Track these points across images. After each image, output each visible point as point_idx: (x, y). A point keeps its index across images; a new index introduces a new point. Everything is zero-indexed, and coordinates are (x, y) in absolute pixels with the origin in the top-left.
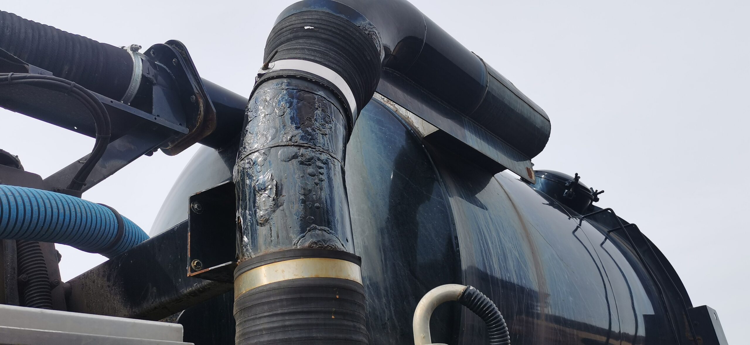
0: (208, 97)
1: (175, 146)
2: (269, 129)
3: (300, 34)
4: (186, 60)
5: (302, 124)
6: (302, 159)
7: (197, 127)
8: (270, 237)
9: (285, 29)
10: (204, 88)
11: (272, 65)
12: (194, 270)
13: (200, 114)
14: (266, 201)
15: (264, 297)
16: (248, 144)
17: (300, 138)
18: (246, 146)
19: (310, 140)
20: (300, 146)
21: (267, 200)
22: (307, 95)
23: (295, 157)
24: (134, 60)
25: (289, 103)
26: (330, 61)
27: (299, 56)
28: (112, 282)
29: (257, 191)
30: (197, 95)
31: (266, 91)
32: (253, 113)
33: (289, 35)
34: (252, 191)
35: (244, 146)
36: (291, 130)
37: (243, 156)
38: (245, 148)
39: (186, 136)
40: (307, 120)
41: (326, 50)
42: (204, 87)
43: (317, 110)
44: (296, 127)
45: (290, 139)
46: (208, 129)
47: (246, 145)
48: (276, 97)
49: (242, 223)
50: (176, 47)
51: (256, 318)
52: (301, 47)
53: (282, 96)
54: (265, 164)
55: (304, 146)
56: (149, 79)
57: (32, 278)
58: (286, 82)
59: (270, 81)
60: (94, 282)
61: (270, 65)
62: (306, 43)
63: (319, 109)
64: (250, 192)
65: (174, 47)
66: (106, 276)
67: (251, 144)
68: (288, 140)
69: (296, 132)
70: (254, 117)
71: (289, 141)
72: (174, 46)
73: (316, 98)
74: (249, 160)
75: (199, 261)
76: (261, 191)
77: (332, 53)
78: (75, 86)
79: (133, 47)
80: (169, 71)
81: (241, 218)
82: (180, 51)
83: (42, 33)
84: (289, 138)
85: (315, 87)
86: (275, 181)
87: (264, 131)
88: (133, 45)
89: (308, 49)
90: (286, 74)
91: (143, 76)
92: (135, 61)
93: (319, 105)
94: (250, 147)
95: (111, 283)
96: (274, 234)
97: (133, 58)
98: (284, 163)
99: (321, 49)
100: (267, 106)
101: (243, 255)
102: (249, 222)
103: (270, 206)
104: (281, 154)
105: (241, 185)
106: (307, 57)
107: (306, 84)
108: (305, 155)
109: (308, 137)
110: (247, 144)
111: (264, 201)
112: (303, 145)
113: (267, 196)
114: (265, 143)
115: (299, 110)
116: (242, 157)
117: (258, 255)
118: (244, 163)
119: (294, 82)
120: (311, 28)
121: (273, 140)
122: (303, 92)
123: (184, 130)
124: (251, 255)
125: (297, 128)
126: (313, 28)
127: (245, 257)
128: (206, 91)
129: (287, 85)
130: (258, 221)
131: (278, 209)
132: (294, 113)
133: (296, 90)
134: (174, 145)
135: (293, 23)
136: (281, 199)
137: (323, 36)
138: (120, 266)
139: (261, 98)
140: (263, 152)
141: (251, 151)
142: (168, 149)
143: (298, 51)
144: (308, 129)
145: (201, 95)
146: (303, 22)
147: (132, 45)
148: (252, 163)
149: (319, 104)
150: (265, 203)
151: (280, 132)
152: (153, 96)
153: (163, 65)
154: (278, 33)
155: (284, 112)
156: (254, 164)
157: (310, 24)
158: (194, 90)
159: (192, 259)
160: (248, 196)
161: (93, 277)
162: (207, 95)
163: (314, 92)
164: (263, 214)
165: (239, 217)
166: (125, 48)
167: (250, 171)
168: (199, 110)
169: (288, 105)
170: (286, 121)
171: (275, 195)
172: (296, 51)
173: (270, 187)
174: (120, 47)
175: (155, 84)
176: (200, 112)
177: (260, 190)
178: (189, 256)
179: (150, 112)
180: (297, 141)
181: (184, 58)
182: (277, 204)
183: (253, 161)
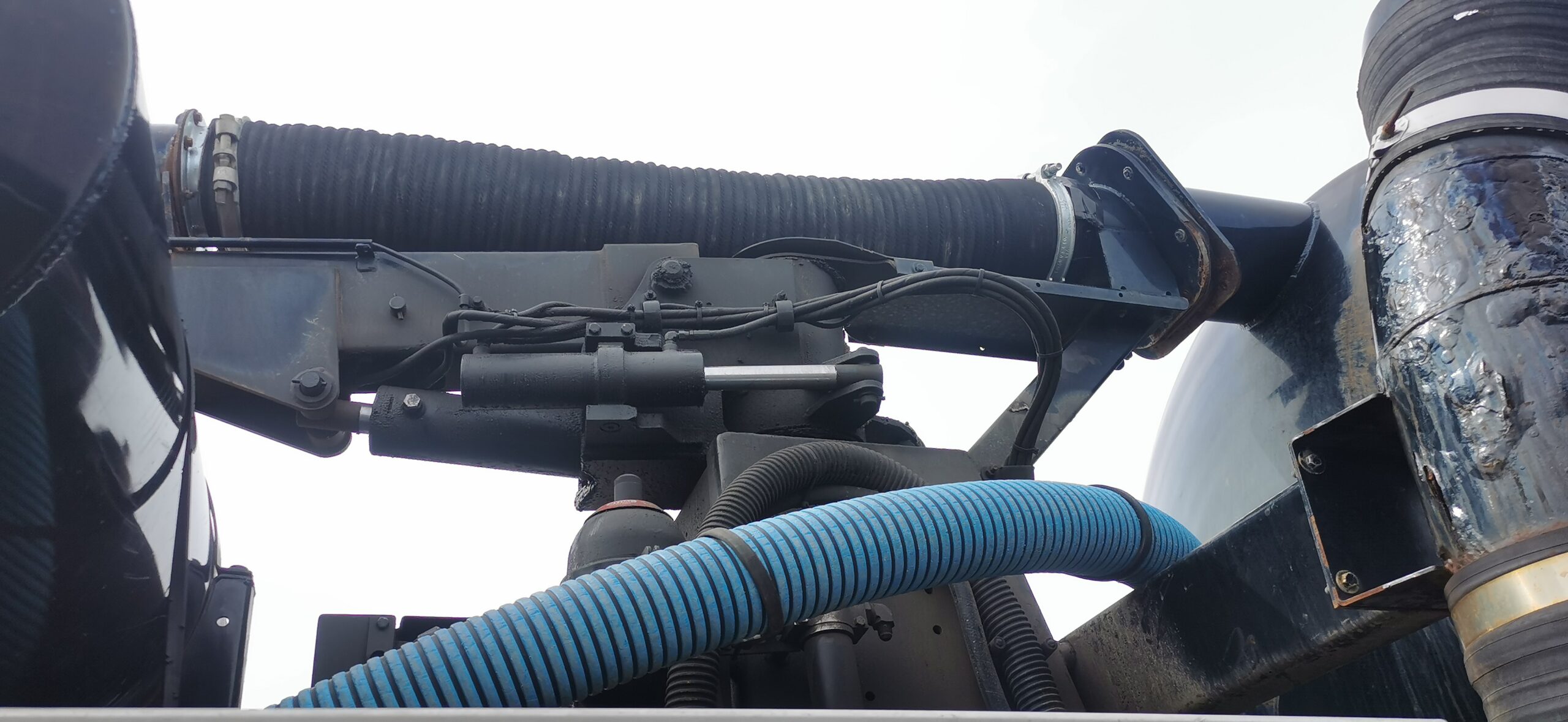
0: (1209, 224)
1: (1162, 339)
2: (1444, 265)
3: (1448, 35)
4: (1148, 164)
5: (1524, 232)
6: (1549, 311)
7: (1201, 290)
8: (1521, 501)
9: (1404, 37)
10: (1198, 207)
11: (1402, 123)
12: (1346, 593)
13: (1202, 263)
14: (1487, 422)
15: (1550, 636)
16: (1402, 307)
17: (1530, 265)
18: (1399, 314)
19: (1555, 263)
20: (1535, 284)
21: (1489, 420)
22: (1514, 165)
23: (1531, 309)
24: (1053, 193)
25: (1474, 194)
26: (1544, 73)
27: (1463, 84)
28: (1154, 632)
29: (1456, 404)
30: (1187, 226)
31: (1407, 184)
32: (1391, 239)
33: (1421, 45)
34: (1444, 406)
35: (1390, 313)
36: (1501, 252)
37: (1397, 335)
38: (1395, 317)
39: (1181, 314)
40: (1534, 220)
41: (1526, 51)
42: (1196, 204)
43: (1550, 192)
44: (1510, 243)
45: (1504, 274)
46: (1224, 288)
47: (1396, 311)
48: (1439, 191)
49: (1438, 479)
50: (1122, 144)
51: (1542, 685)
52: (1460, 63)
53: (1452, 183)
54: (1459, 342)
55: (1544, 281)
56: (1089, 222)
57: (1010, 642)
58: (1452, 150)
59: (1411, 159)
60: (1117, 636)
61: (1399, 125)
62: (1471, 50)
63: (1554, 188)
64: (1440, 409)
65: (1119, 145)
66: (1139, 622)
67: (1409, 305)
68: (1502, 276)
69: (1515, 254)
70: (1396, 246)
71: (1504, 280)
72: (1118, 142)
73: (1538, 167)
74: (1415, 342)
75: (1350, 573)
76: (1469, 403)
77: (1543, 53)
78: (985, 277)
79: (1046, 170)
80: (1119, 195)
81: (1433, 469)
82: (1133, 148)
83: (897, 195)
84: (1502, 271)
85: (1528, 141)
86: (1496, 374)
87: (1432, 270)
88: (1045, 165)
89: (1481, 63)
90: (1445, 135)
91: (1078, 219)
92: (1056, 195)
93: (1550, 179)
94: (1410, 314)
95: (1153, 635)
96: (1530, 490)
97: (1052, 190)
98: (1506, 330)
99: (1511, 51)
100: (1422, 214)
101: (1463, 549)
102: (1456, 474)
103: (1502, 431)
104: (1493, 313)
105: (1409, 398)
106: (1485, 80)
107: (1502, 141)
108: (1555, 302)
109: (1548, 258)
110: (1398, 308)
111: (1482, 423)
112: (1541, 279)
113: (1486, 411)
114: (1444, 297)
115: (1504, 203)
116: (1394, 339)
117: (1503, 544)
118: (1405, 350)
119: (1471, 144)
120: (1470, 13)
121: (1463, 287)
122: (1501, 161)
123: (1177, 302)
124: (1484, 547)
125: (1515, 245)
126: (1477, 11)
127: (1469, 553)
128: (1202, 213)
129: (1458, 157)
130: (1479, 469)
131: (1524, 437)
132: (1495, 215)
133: (1482, 161)
134: (1161, 336)
135: (1421, 16)
136: (1524, 410)
137: (1507, 21)
138: (1162, 599)
139: (1400, 202)
140: (1447, 317)
141: (1413, 321)
142: (1149, 348)
143: (1456, 75)
144: (1542, 240)
145: (1195, 223)
146: (1446, 6)
147: (1043, 167)
148: (1425, 347)
149: (1551, 177)
150: (1487, 427)
151: (1475, 263)
152: (1104, 253)
153: (1105, 187)
154: (1391, 49)
155: (1469, 218)
156: (1431, 348)
157: (1465, 6)
158: (1179, 217)
159: (1334, 569)
160: (1436, 419)
161: (1112, 626)
162: (1208, 219)
163: (1528, 153)
164: (1488, 452)
165: (1425, 468)
166: (1029, 177)
167: (1425, 365)
168: (1199, 254)
169: (1474, 200)
170: (1482, 236)
171: (1508, 406)
172: (1452, 77)
173: (1487, 390)
174: (1021, 178)
175: (1101, 226)
176: (1202, 257)
177: (1463, 403)
178: (1327, 565)
179: (1107, 285)
180: (1524, 274)
181: (1143, 160)
182: (1517, 425)
183: (1428, 342)
